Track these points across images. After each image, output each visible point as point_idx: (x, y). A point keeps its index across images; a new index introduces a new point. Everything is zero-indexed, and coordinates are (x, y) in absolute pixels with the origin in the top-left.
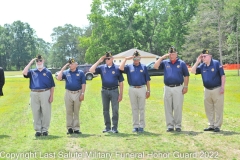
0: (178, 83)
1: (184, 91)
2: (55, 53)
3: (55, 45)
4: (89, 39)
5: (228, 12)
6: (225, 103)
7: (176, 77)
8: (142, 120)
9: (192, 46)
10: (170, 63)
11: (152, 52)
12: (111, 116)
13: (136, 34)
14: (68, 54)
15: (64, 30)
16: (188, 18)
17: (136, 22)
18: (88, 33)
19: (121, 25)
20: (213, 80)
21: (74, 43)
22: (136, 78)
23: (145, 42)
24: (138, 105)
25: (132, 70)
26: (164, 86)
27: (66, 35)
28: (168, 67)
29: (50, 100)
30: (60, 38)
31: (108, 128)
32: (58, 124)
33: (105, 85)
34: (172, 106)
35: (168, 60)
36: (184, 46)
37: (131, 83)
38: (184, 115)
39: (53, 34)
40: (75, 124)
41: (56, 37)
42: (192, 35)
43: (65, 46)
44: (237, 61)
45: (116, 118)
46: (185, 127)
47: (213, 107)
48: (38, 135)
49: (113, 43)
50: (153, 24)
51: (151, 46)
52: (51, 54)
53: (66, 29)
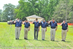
1: (56, 30)
2: (4, 14)
3: (4, 11)
4: (18, 10)
8: (44, 37)
9: (56, 16)
10: (53, 22)
14: (9, 15)
15: (8, 6)
17: (35, 5)
18: (18, 8)
21: (12, 11)
23: (38, 13)
24: (43, 33)
27: (9, 8)
28: (52, 23)
30: (6, 9)
31: (35, 39)
34: (52, 34)
35: (52, 22)
36: (53, 15)
37: (42, 27)
39: (4, 7)
40: (26, 37)
41: (5, 8)
43: (8, 12)
44: (72, 22)
45: (37, 36)
48: (16, 39)
49: (27, 12)
52: (2, 14)
53: (9, 5)
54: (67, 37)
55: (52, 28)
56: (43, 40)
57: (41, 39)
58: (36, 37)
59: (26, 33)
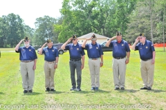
0: (123, 56)
1: (127, 62)
2: (37, 36)
3: (37, 30)
4: (61, 26)
5: (157, 7)
6: (155, 71)
7: (121, 52)
8: (98, 82)
9: (132, 31)
11: (105, 35)
12: (76, 79)
13: (93, 23)
14: (46, 36)
15: (43, 20)
16: (130, 11)
17: (93, 14)
18: (60, 22)
19: (83, 17)
20: (147, 54)
21: (51, 29)
22: (93, 53)
23: (100, 28)
24: (95, 72)
25: (91, 47)
26: (113, 58)
27: (45, 23)
29: (34, 68)
30: (41, 25)
31: (74, 87)
32: (39, 84)
33: (72, 58)
34: (118, 72)
35: (115, 41)
36: (127, 31)
37: (90, 56)
38: (127, 78)
39: (36, 23)
40: (51, 84)
41: (38, 24)
42: (132, 23)
43: (44, 31)
44: (164, 41)
45: (79, 80)
46: (127, 87)
47: (146, 73)
48: (25, 92)
49: (77, 29)
50: (105, 15)
51: (104, 31)
52: (35, 37)
53: (45, 19)
54: (155, 74)
55: (116, 56)
56: (95, 89)
57: (89, 88)
58: (76, 84)
59: (50, 74)
